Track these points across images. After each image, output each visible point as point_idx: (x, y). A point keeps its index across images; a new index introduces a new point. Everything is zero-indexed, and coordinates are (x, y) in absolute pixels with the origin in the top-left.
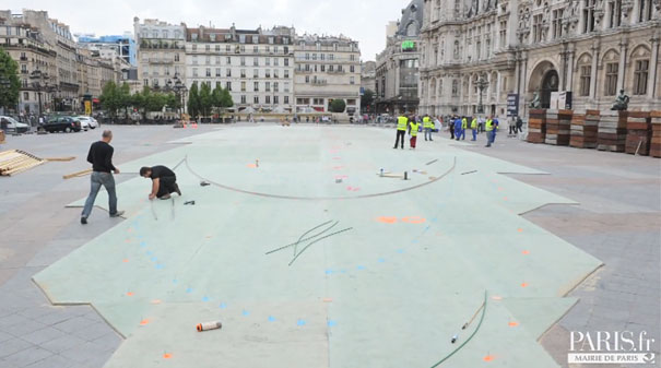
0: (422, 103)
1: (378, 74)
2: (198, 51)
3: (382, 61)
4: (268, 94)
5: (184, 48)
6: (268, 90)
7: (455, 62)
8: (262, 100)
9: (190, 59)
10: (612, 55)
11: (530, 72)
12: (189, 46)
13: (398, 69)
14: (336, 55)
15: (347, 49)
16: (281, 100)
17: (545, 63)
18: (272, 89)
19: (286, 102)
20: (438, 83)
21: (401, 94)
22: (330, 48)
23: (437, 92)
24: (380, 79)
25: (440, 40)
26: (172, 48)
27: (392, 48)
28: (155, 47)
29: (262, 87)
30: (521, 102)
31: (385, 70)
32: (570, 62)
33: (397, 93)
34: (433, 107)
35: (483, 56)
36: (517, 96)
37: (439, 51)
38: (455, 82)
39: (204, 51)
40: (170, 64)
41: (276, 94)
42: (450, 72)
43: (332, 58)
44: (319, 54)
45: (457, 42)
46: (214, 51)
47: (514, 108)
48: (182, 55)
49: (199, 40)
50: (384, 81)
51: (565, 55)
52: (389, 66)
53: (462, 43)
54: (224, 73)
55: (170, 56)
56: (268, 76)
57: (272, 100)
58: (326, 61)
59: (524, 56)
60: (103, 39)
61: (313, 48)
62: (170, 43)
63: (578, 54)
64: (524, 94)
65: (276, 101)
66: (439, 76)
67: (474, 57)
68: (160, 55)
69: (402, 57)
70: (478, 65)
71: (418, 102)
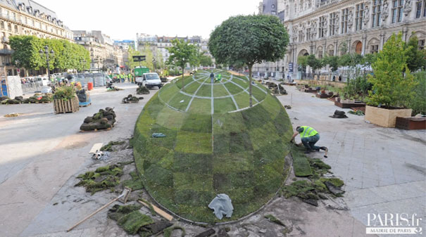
2: (162, 46)
5: (156, 45)
9: (159, 49)
10: (331, 47)
11: (297, 54)
12: (159, 44)
17: (303, 50)
26: (152, 45)
28: (145, 45)
30: (294, 66)
32: (314, 50)
36: (293, 63)
39: (165, 46)
47: (291, 68)
48: (156, 47)
49: (163, 42)
51: (312, 47)
55: (151, 48)
59: (295, 47)
60: (124, 41)
62: (151, 43)
63: (317, 47)
64: (295, 62)
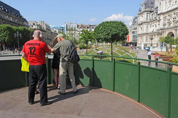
0: (138, 43)
5: (77, 30)
7: (147, 32)
13: (132, 34)
17: (170, 32)
20: (142, 38)
21: (133, 40)
23: (142, 40)
26: (74, 30)
27: (130, 28)
32: (177, 32)
34: (141, 44)
37: (143, 29)
38: (147, 37)
40: (73, 34)
42: (145, 35)
45: (147, 27)
47: (162, 44)
48: (76, 32)
51: (176, 30)
52: (130, 33)
53: (149, 27)
55: (73, 32)
59: (165, 31)
60: (57, 27)
66: (142, 36)
69: (133, 31)
71: (137, 43)
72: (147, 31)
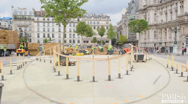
1: (118, 31)
2: (40, 20)
3: (120, 25)
4: (70, 39)
5: (33, 20)
6: (70, 37)
7: (155, 23)
8: (68, 42)
9: (36, 24)
12: (36, 19)
14: (101, 22)
15: (105, 19)
16: (76, 41)
18: (72, 37)
19: (79, 42)
20: (147, 33)
21: (129, 38)
22: (97, 19)
23: (147, 37)
24: (119, 33)
25: (147, 14)
26: (28, 19)
27: (124, 19)
28: (21, 19)
29: (68, 36)
31: (121, 29)
33: (127, 38)
34: (145, 43)
35: (169, 20)
38: (155, 32)
39: (42, 21)
40: (27, 26)
41: (74, 39)
42: (153, 27)
43: (98, 23)
44: (93, 22)
46: (47, 21)
48: (33, 22)
49: (40, 16)
50: (121, 33)
52: (123, 27)
53: (158, 14)
54: (51, 30)
55: (27, 23)
56: (70, 31)
57: (72, 42)
58: (96, 24)
60: (4, 18)
61: (90, 19)
62: (27, 17)
65: (74, 42)
67: (164, 21)
68: (23, 23)
70: (166, 24)
72: (155, 20)
